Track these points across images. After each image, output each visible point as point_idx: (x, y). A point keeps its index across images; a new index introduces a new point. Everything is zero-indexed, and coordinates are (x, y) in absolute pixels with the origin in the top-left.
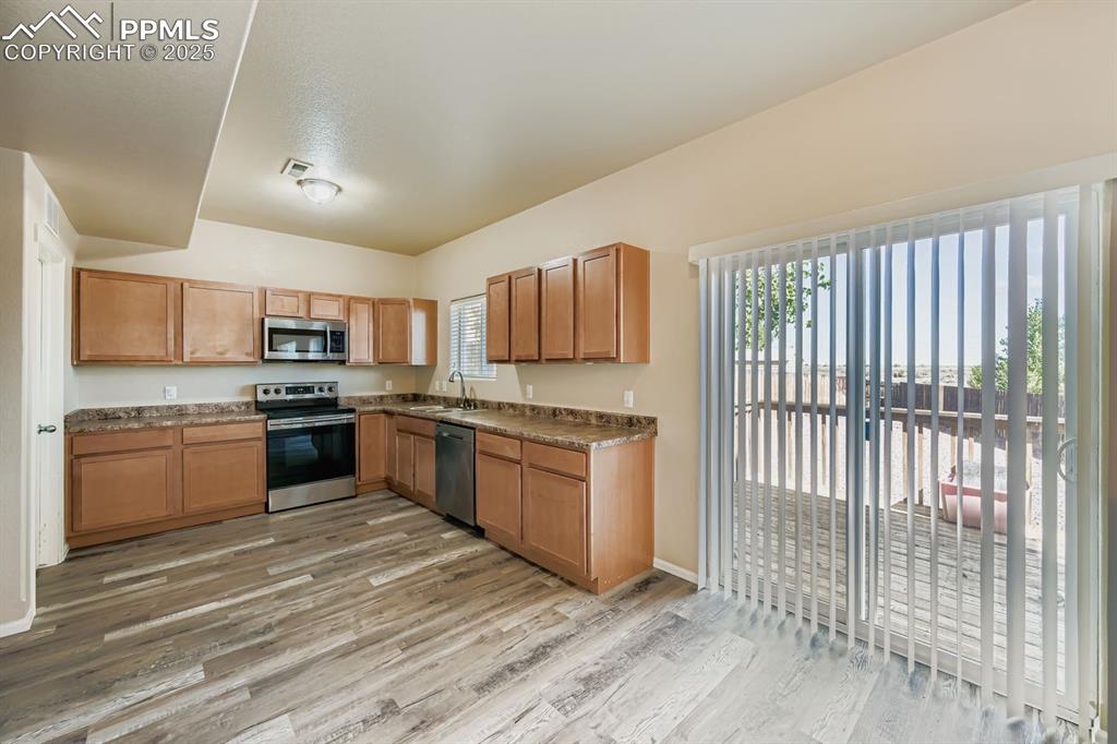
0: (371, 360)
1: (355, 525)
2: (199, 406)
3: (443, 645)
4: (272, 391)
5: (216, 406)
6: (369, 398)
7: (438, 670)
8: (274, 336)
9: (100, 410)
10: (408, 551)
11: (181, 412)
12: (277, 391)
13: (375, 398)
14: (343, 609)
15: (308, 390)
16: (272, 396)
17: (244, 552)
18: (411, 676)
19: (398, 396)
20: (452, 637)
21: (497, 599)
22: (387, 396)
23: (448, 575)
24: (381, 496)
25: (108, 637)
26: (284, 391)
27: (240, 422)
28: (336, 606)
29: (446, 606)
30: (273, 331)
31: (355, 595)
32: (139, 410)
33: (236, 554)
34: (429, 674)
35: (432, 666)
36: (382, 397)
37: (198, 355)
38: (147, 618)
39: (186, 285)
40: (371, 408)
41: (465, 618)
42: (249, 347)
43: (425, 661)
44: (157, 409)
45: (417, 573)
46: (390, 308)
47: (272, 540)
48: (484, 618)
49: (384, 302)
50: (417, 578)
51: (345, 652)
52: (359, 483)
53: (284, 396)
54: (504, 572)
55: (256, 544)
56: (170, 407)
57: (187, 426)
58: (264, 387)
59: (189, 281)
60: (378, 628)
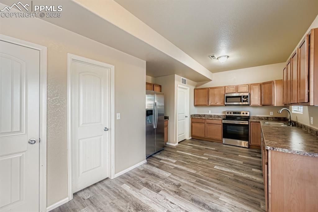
0: (259, 105)
1: (235, 154)
2: (214, 115)
3: (203, 187)
4: (229, 113)
5: (218, 115)
6: (262, 117)
7: (194, 190)
8: (227, 98)
9: (199, 115)
10: (235, 167)
11: (211, 116)
12: (231, 113)
13: (265, 118)
14: (201, 167)
15: (239, 113)
16: (229, 114)
17: (207, 149)
18: (189, 185)
19: (276, 118)
20: (207, 188)
21: (234, 193)
22: (270, 117)
23: (233, 178)
24: (257, 151)
25: (178, 151)
26: (232, 113)
27: (217, 120)
28: (201, 166)
29: (219, 183)
30: (227, 97)
31: (208, 166)
32: (204, 115)
33: (206, 148)
34: (192, 188)
35: (194, 188)
36: (268, 118)
37: (212, 104)
38: (182, 151)
39: (210, 89)
40: (255, 121)
41: (217, 188)
42: (222, 102)
43: (195, 186)
44: (207, 115)
45: (227, 172)
46: (266, 85)
47: (214, 149)
48: (220, 192)
49: (264, 83)
50: (224, 173)
51: (190, 173)
52: (250, 144)
53: (232, 114)
54: (252, 190)
55: (211, 148)
56: (209, 115)
57: (207, 119)
58: (227, 112)
59: (210, 88)
60: (201, 175)
